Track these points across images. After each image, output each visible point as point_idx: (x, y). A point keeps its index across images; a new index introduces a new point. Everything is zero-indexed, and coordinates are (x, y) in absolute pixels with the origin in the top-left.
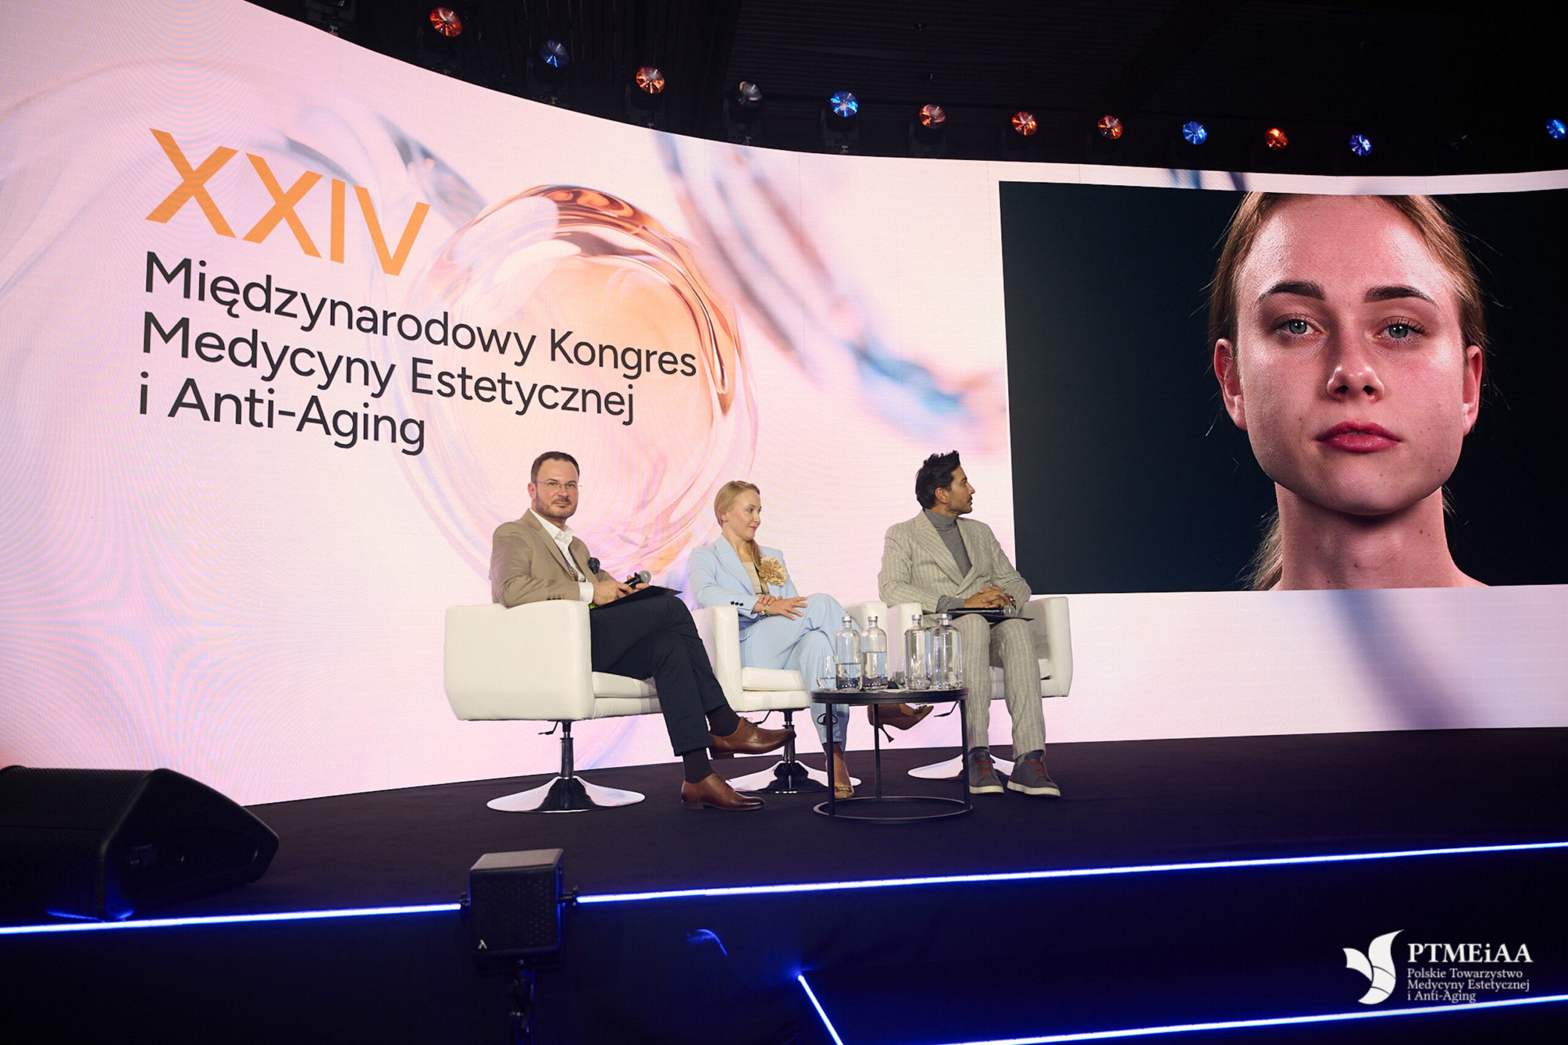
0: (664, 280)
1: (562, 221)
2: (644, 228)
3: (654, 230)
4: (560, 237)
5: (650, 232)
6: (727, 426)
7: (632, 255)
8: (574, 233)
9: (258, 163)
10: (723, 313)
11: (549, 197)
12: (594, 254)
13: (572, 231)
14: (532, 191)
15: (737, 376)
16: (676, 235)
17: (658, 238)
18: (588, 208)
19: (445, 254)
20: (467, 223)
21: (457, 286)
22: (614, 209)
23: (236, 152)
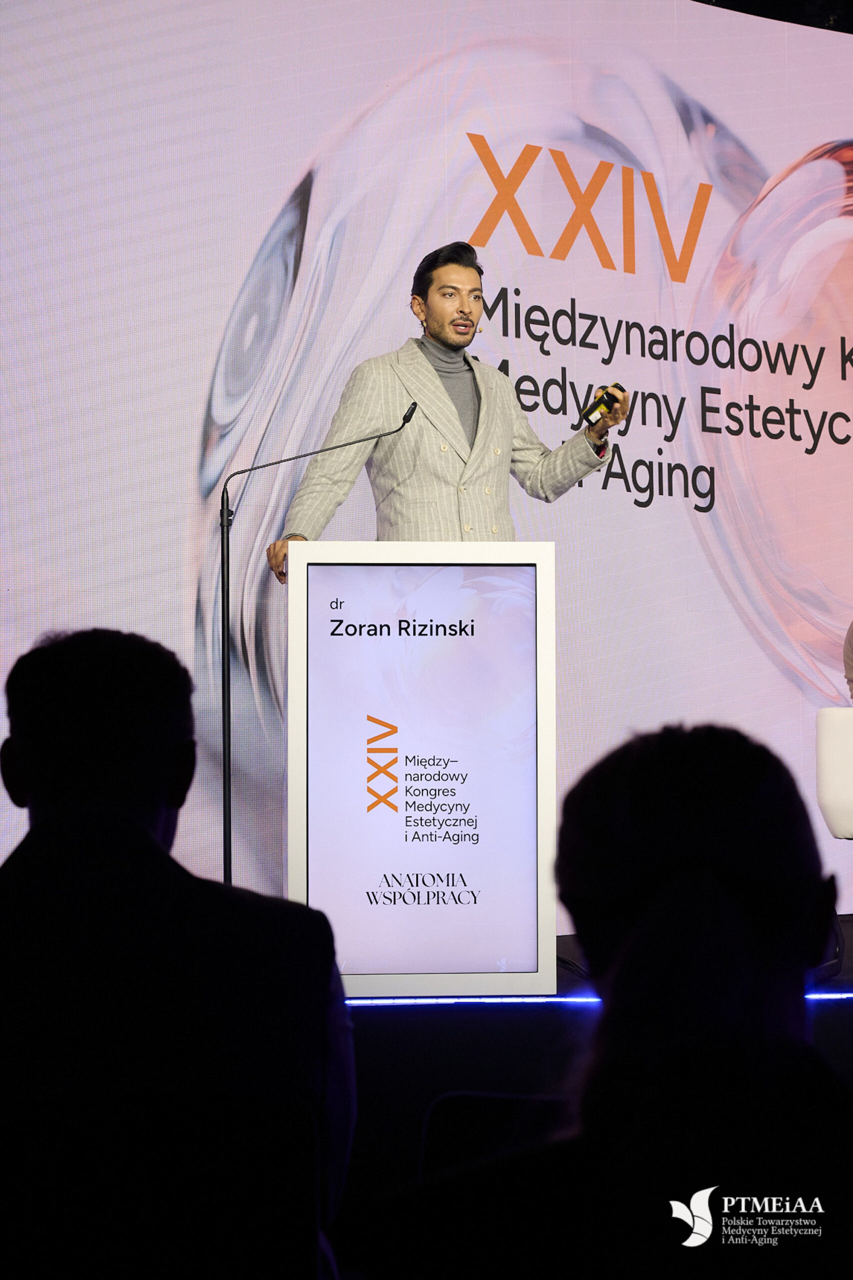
4: (847, 211)
9: (559, 158)
11: (835, 159)
14: (817, 152)
19: (729, 249)
20: (749, 204)
21: (742, 289)
23: (540, 148)
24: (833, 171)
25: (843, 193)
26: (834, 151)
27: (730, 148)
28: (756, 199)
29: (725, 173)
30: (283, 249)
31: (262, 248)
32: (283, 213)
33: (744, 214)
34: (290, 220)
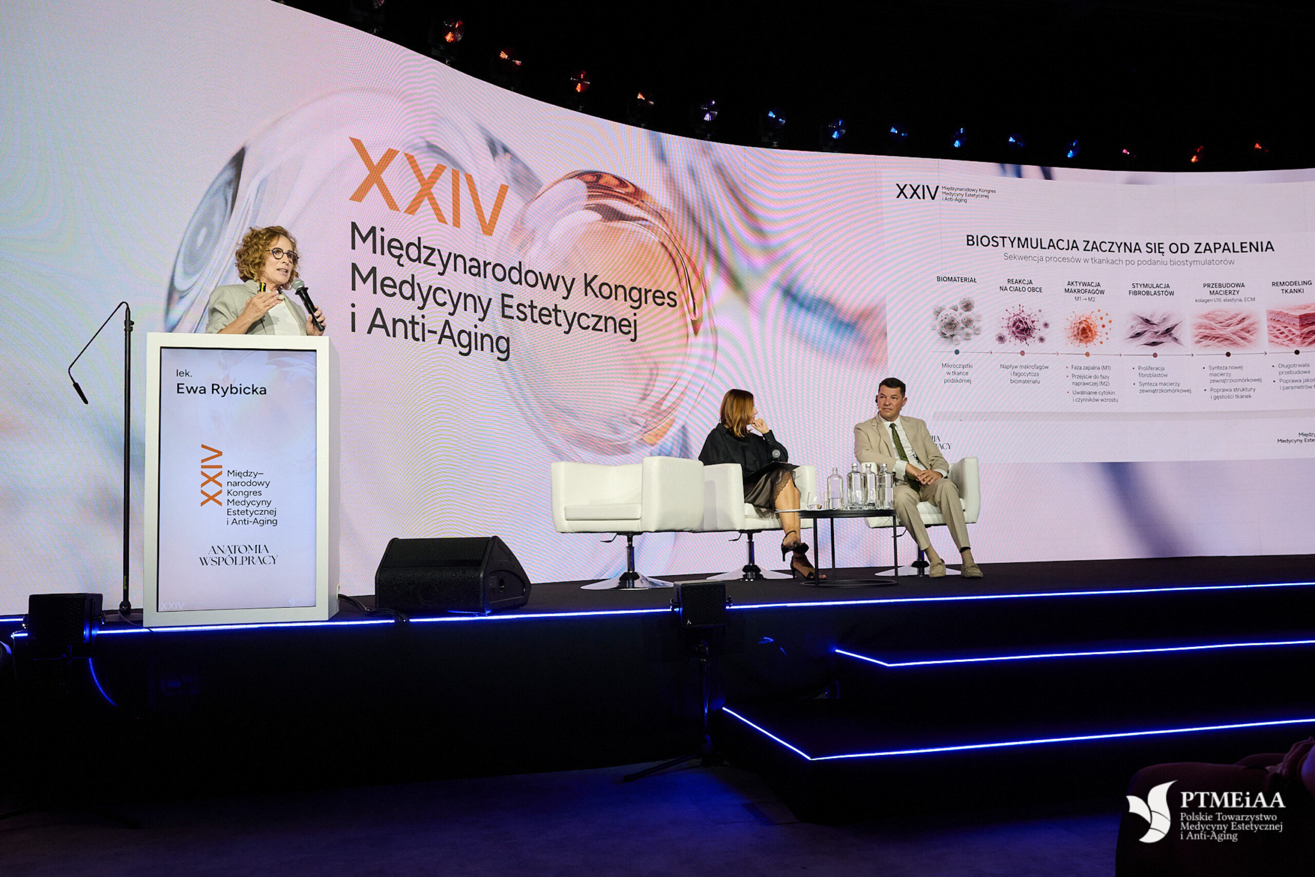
0: (655, 238)
1: (590, 197)
2: (642, 201)
3: (648, 202)
4: (588, 208)
5: (646, 204)
6: (698, 342)
7: (635, 220)
8: (597, 205)
9: (411, 159)
10: (695, 263)
11: (582, 179)
12: (610, 220)
13: (596, 203)
14: (570, 175)
15: (703, 306)
16: (662, 206)
17: (650, 208)
18: (605, 186)
19: (519, 221)
20: (531, 198)
21: (526, 243)
22: (623, 187)
23: (398, 152)
24: (580, 186)
25: (586, 198)
26: (580, 175)
27: (519, 167)
28: (535, 196)
29: (516, 180)
30: (224, 190)
31: (210, 188)
32: (225, 169)
34: (229, 174)
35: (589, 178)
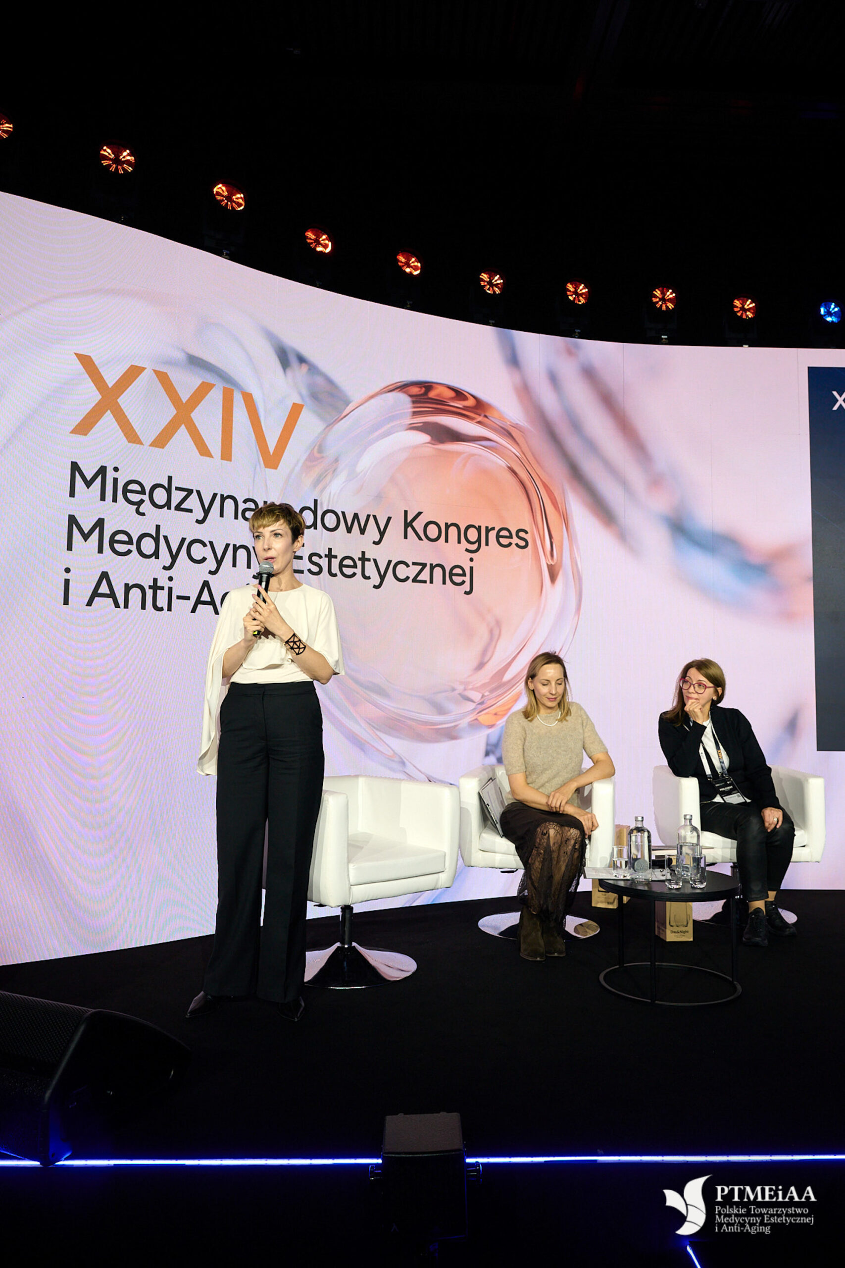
0: (502, 462)
1: (415, 414)
2: (486, 416)
3: (494, 417)
4: (412, 428)
5: (491, 421)
6: (555, 594)
7: (475, 441)
8: (425, 423)
9: (163, 378)
10: (553, 491)
11: (405, 392)
12: (442, 441)
13: (423, 421)
14: (390, 387)
15: (564, 547)
16: (512, 421)
17: (497, 424)
18: (438, 400)
19: (316, 448)
20: (334, 419)
21: (326, 476)
22: (460, 400)
23: (144, 369)
24: (403, 401)
25: (409, 416)
26: (403, 387)
27: (319, 380)
28: (340, 416)
29: (315, 396)
33: (330, 425)
35: (415, 390)
